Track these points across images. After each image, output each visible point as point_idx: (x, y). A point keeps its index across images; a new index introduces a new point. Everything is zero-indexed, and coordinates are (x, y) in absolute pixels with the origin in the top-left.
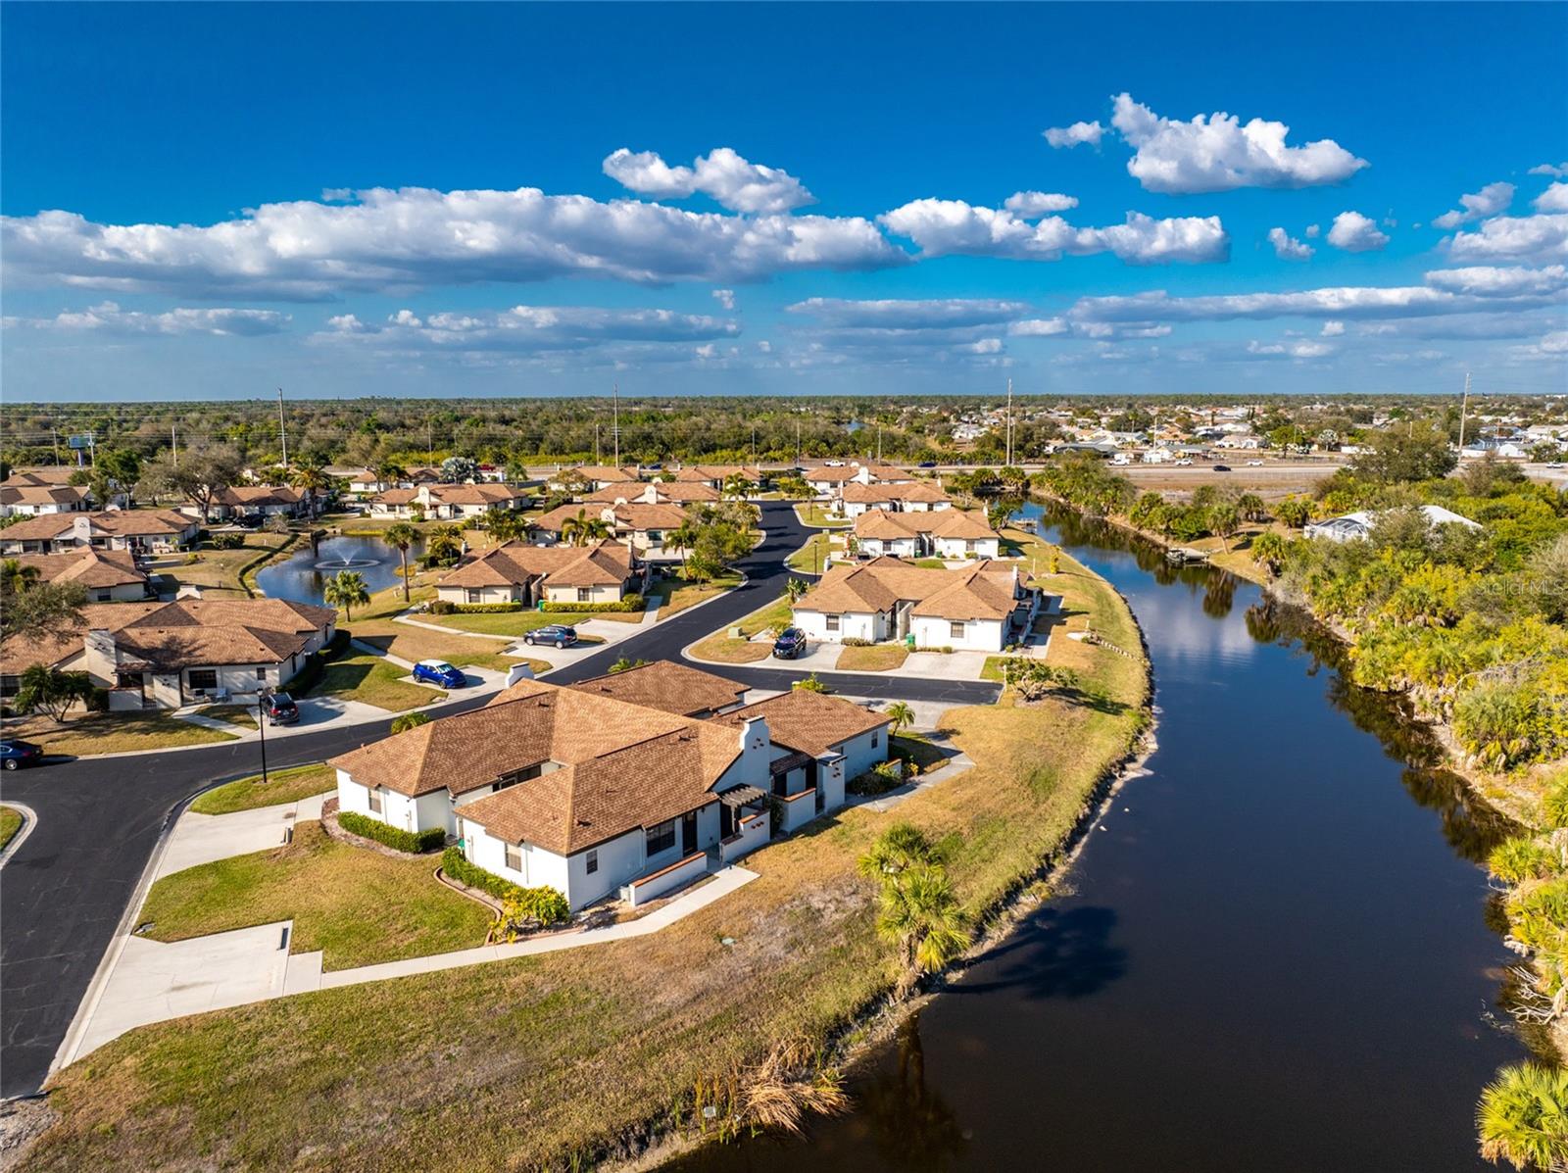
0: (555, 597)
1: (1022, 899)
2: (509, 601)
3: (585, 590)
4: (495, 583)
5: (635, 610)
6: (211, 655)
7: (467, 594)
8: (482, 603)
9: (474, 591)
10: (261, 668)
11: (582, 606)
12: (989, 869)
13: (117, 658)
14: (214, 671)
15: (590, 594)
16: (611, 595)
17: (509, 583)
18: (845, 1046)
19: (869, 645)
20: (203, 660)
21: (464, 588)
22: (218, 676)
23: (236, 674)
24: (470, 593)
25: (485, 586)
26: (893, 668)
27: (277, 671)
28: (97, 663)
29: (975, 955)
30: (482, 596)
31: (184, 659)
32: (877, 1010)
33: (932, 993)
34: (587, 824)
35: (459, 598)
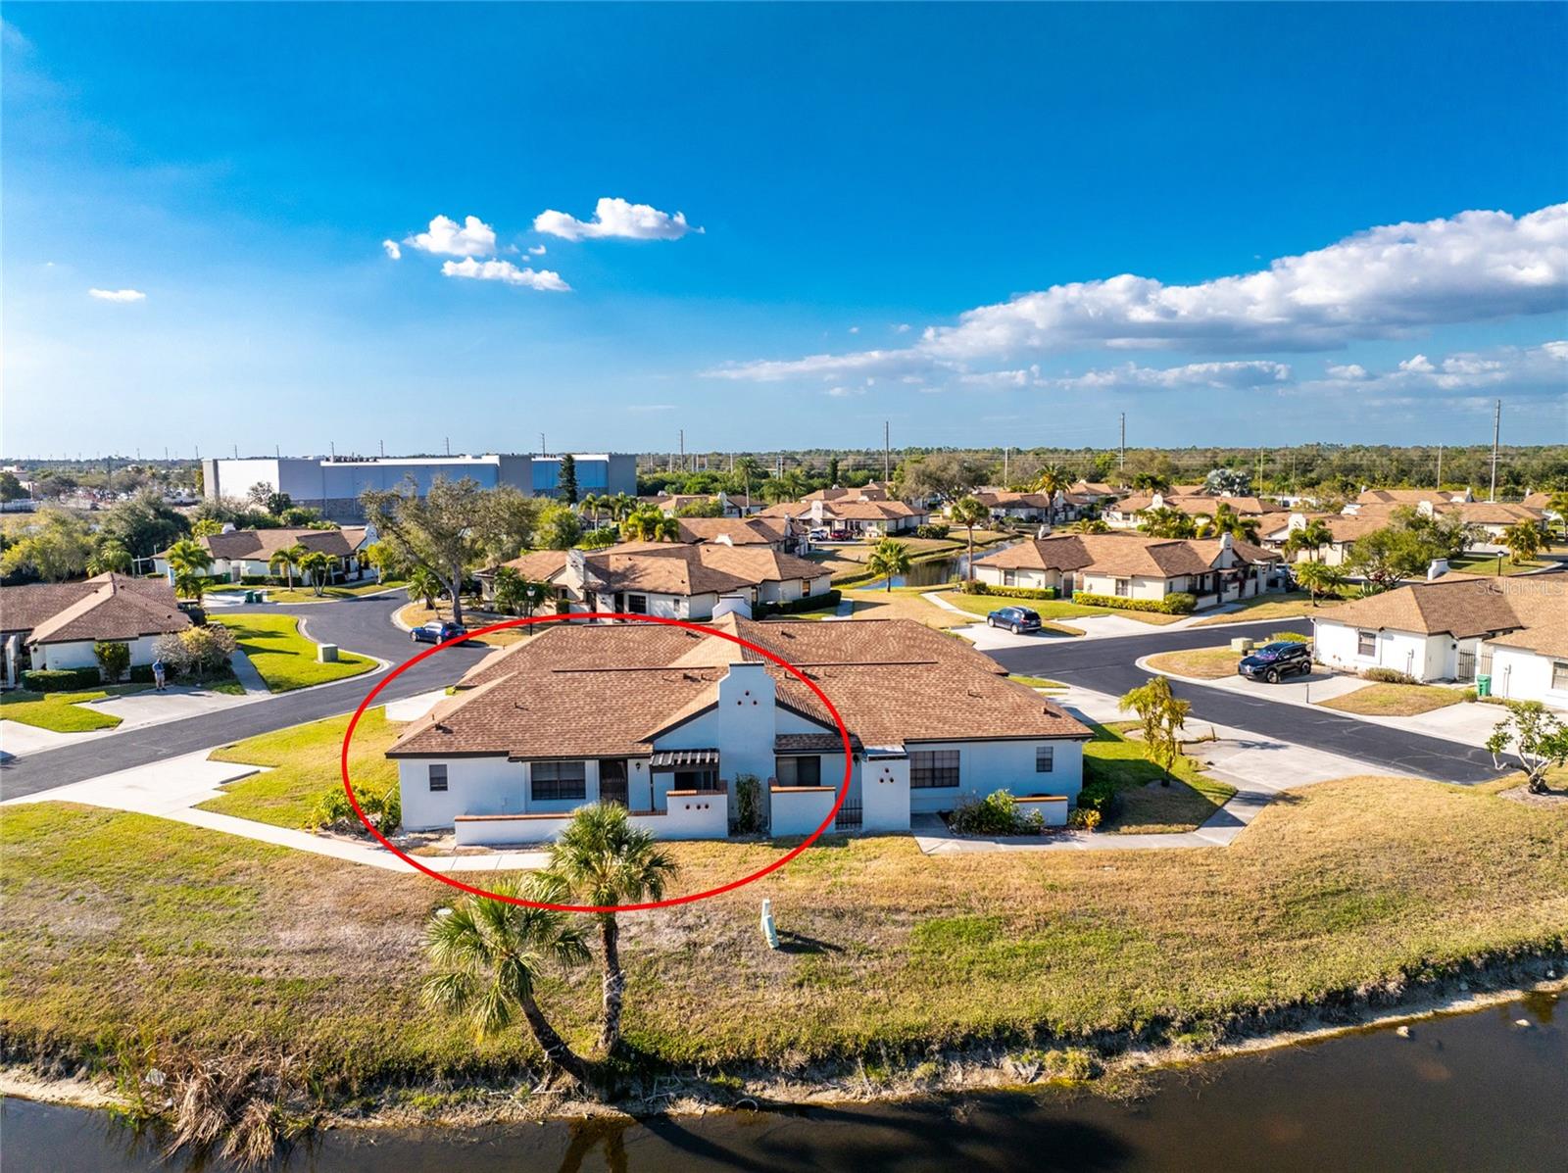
0: (1091, 587)
1: (1007, 1063)
2: (1042, 588)
3: (1124, 582)
4: (1030, 565)
5: (1175, 612)
6: (646, 583)
7: (1003, 575)
8: (1016, 587)
9: (1009, 572)
10: (677, 597)
11: (1115, 601)
12: (984, 990)
13: (585, 576)
14: (644, 598)
15: (1129, 587)
16: (1154, 592)
17: (1044, 567)
18: (395, 1101)
19: (1413, 683)
20: (638, 586)
21: (1000, 569)
22: (647, 600)
23: (658, 603)
24: (1006, 574)
25: (1018, 568)
26: (1399, 713)
27: (687, 605)
28: (572, 579)
29: (776, 1099)
30: (1016, 578)
31: (626, 583)
32: (506, 1084)
33: (619, 1110)
34: (447, 731)
35: (991, 578)
